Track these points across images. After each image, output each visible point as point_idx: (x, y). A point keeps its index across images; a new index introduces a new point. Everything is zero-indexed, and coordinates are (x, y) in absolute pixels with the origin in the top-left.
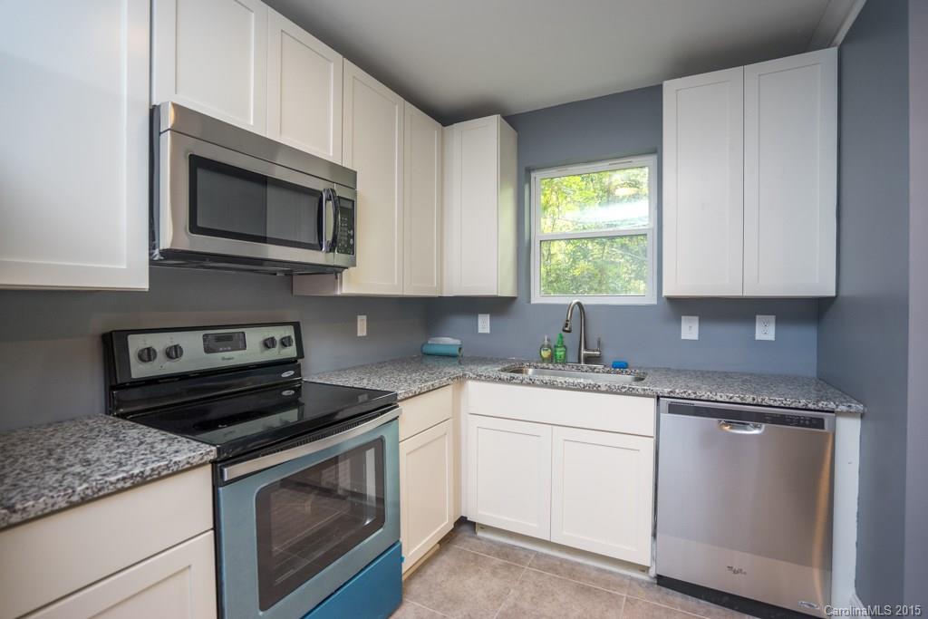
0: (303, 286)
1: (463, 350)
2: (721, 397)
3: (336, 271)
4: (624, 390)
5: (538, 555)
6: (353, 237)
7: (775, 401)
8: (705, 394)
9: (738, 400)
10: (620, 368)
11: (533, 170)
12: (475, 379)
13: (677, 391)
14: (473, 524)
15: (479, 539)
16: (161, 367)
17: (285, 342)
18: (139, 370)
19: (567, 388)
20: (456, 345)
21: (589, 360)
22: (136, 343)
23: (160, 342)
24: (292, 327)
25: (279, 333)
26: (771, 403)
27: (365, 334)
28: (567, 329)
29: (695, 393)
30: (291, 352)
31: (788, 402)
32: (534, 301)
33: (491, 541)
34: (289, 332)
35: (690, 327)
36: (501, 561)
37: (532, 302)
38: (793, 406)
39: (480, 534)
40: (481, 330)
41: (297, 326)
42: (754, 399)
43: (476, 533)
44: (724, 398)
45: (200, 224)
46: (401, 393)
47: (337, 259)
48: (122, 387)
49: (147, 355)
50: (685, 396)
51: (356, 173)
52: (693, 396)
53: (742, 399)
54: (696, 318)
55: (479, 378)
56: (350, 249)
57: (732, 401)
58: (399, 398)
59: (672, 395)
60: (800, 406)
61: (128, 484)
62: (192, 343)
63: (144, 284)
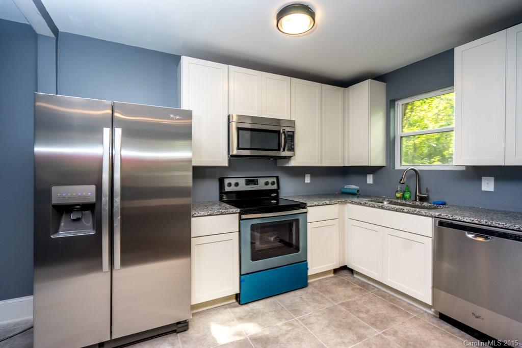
0: (280, 163)
1: (360, 192)
2: (467, 219)
3: (289, 158)
4: (415, 212)
5: (379, 290)
6: (293, 145)
7: (499, 224)
8: (459, 218)
9: (477, 222)
10: (437, 204)
11: (397, 100)
12: (350, 203)
13: (443, 215)
14: (352, 271)
15: (354, 277)
16: (233, 188)
17: (273, 183)
18: (227, 189)
19: (389, 210)
20: (356, 189)
21: (422, 199)
22: (227, 181)
23: (233, 181)
24: (275, 178)
25: (270, 180)
26: (497, 225)
27: (309, 182)
28: (402, 182)
29: (452, 216)
30: (275, 187)
31: (508, 226)
32: (396, 168)
33: (359, 280)
34: (275, 180)
35: (488, 183)
36: (359, 287)
37: (396, 169)
38: (511, 228)
39: (355, 276)
40: (368, 182)
41: (277, 178)
42: (486, 222)
43: (353, 275)
44: (469, 220)
45: (240, 147)
46: (309, 204)
47: (287, 153)
48: (223, 193)
49: (230, 185)
50: (447, 217)
51: (294, 121)
52: (451, 218)
53: (479, 221)
54: (493, 178)
55: (352, 203)
56: (292, 149)
57: (473, 222)
58: (307, 205)
59: (440, 216)
60: (515, 228)
61: (219, 213)
62: (242, 182)
63: (227, 165)
